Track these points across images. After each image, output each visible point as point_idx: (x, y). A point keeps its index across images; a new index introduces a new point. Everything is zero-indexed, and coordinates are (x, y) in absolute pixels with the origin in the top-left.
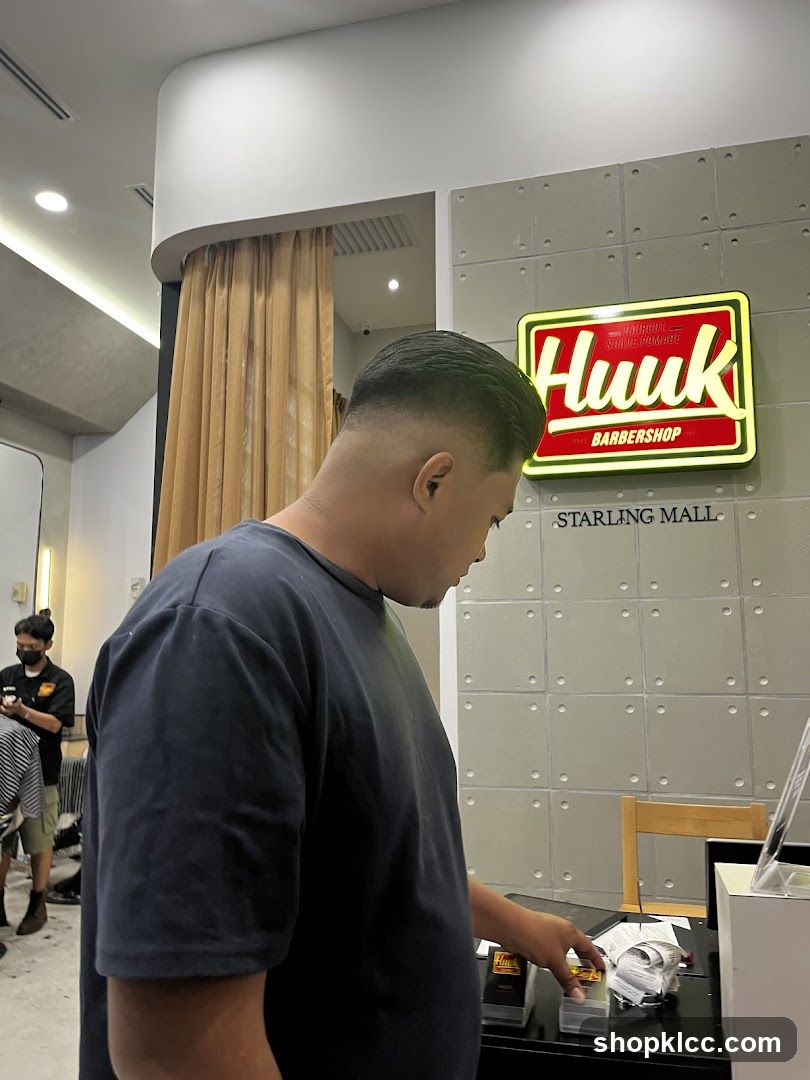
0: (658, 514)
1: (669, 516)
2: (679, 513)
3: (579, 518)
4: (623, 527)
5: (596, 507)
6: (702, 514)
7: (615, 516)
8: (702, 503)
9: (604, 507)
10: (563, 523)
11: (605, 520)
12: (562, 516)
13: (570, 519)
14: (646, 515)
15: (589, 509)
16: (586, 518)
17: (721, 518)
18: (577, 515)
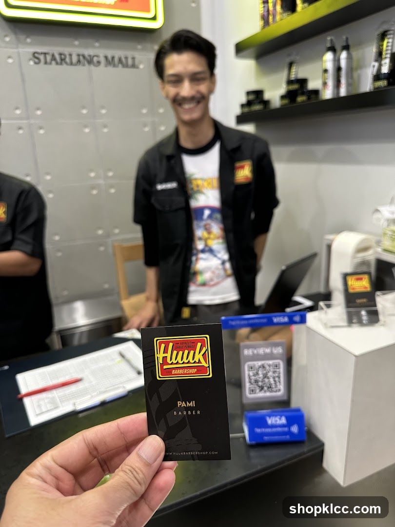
0: (102, 60)
1: (110, 62)
2: (116, 60)
3: (49, 58)
4: (79, 68)
5: (61, 49)
6: (130, 62)
7: (75, 59)
8: (130, 54)
9: (66, 50)
10: (36, 60)
11: (68, 60)
12: (36, 55)
13: (42, 57)
14: (95, 59)
15: (56, 50)
16: (53, 58)
17: (141, 66)
18: (47, 56)
